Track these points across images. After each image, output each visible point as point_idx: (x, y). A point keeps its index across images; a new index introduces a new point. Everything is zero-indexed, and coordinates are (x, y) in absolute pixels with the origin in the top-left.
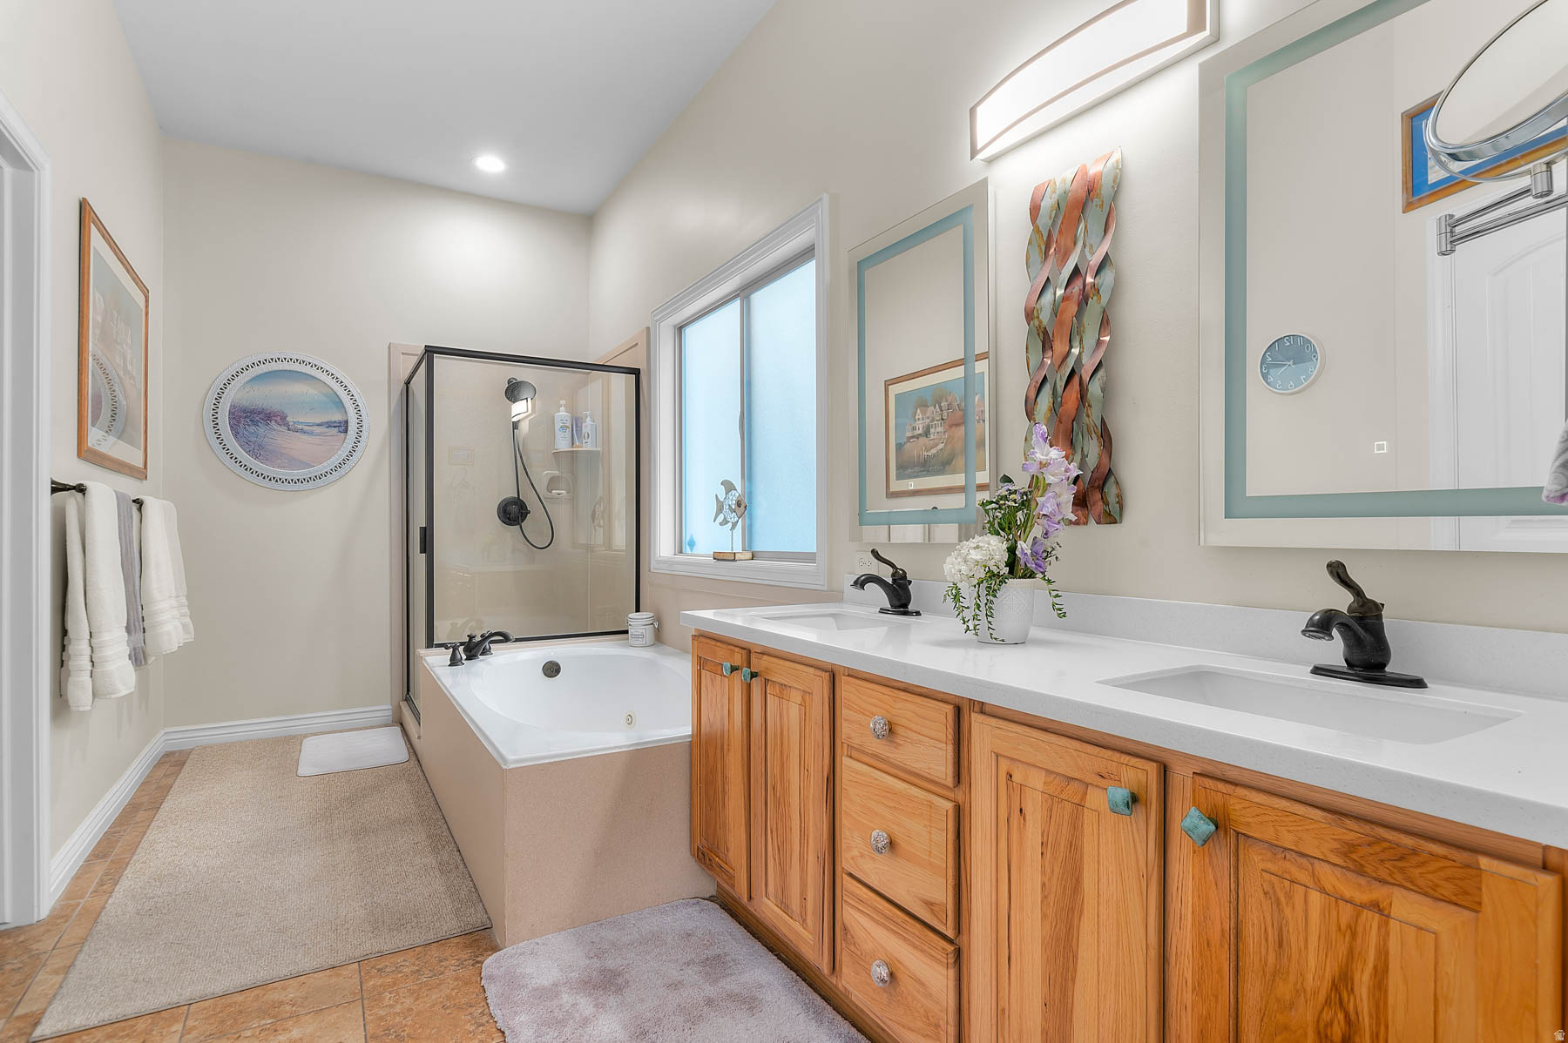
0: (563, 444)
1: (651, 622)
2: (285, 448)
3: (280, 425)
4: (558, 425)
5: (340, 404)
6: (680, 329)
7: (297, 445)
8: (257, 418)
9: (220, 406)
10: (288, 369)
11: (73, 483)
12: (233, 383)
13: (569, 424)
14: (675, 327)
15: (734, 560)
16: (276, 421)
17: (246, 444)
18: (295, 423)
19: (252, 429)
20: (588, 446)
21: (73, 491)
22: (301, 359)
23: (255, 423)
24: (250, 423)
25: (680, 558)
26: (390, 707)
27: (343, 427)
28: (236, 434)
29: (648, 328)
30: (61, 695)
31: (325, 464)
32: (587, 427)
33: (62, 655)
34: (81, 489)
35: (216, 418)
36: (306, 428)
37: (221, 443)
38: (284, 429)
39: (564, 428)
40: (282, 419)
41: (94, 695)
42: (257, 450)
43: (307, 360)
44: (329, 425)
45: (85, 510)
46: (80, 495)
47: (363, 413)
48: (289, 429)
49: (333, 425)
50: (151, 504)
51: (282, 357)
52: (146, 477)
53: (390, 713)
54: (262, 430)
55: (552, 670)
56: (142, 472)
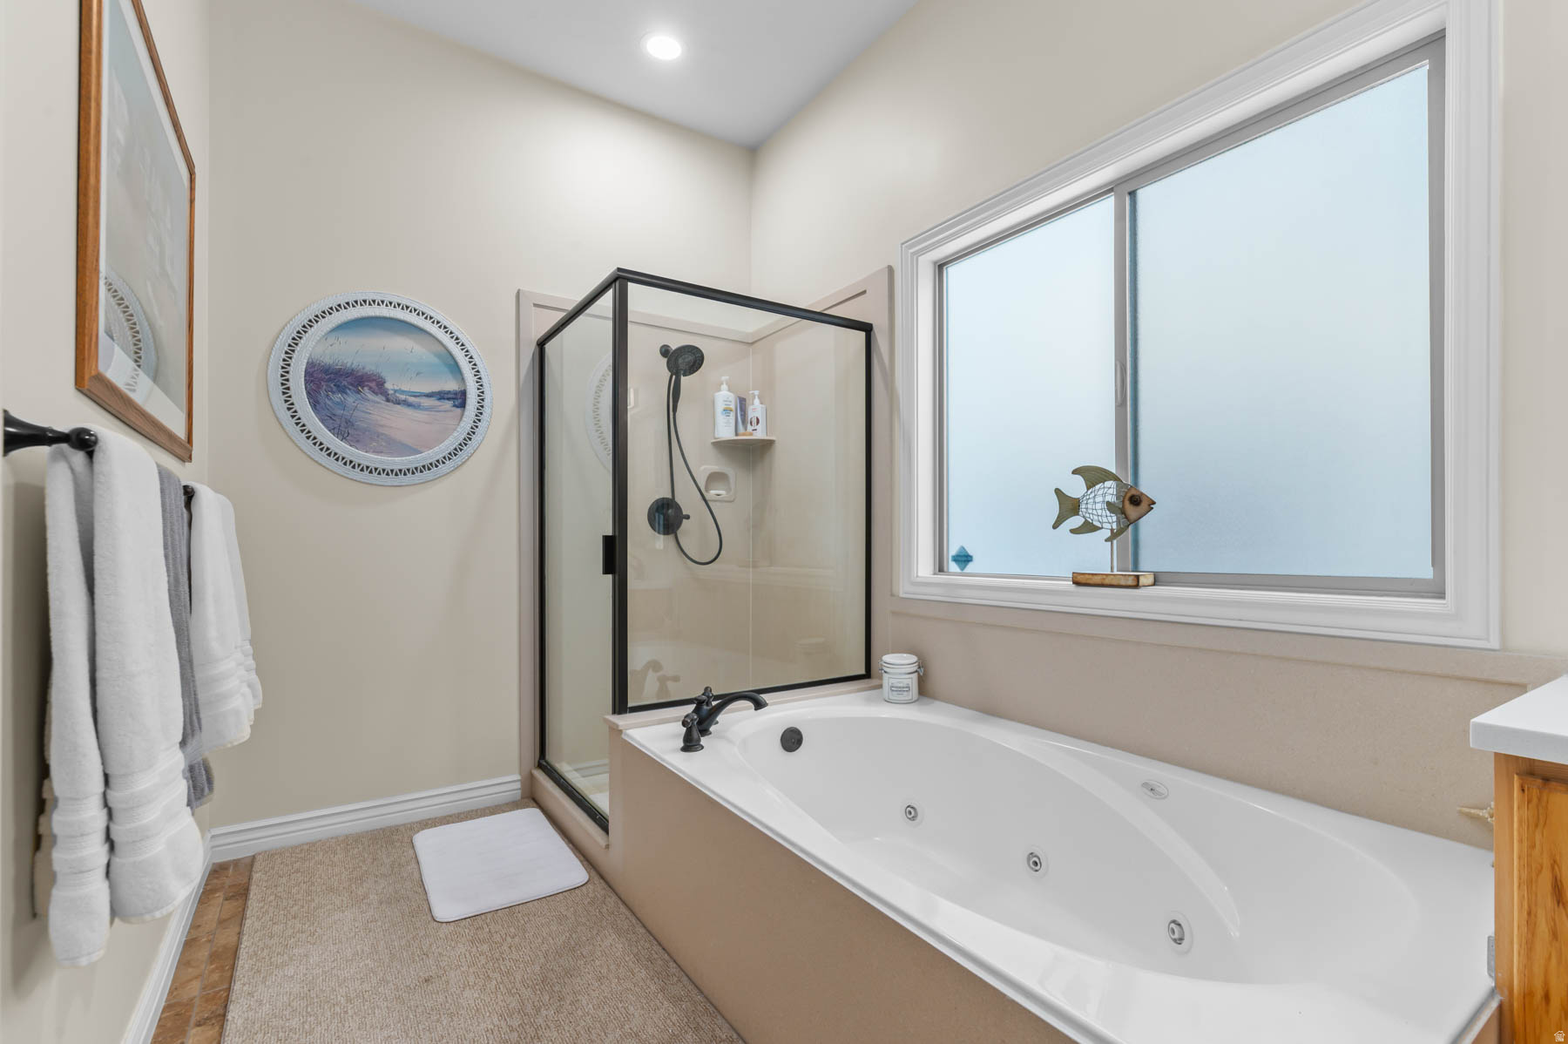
0: (725, 431)
1: (915, 669)
2: (382, 426)
3: (376, 394)
4: (720, 407)
5: (455, 369)
6: (940, 267)
7: (396, 421)
8: (345, 383)
9: (292, 362)
10: (388, 315)
11: (64, 427)
12: (311, 331)
13: (733, 407)
14: (935, 263)
15: (1137, 586)
16: (370, 388)
17: (328, 419)
18: (396, 391)
19: (338, 397)
20: (760, 434)
21: (64, 446)
22: (404, 302)
23: (342, 390)
24: (335, 389)
25: (942, 578)
26: (519, 778)
27: (460, 399)
28: (315, 404)
29: (891, 270)
30: (34, 915)
31: (436, 449)
32: (756, 409)
33: (36, 824)
34: (83, 442)
35: (287, 380)
36: (411, 399)
37: (293, 417)
38: (380, 399)
39: (727, 411)
40: (378, 385)
41: (114, 913)
42: (344, 428)
43: (413, 305)
44: (442, 396)
45: (92, 490)
46: (78, 457)
47: (485, 381)
48: (388, 400)
49: (446, 396)
50: (207, 499)
51: (378, 299)
52: (190, 458)
53: (518, 785)
54: (351, 399)
55: (792, 740)
56: (186, 448)
